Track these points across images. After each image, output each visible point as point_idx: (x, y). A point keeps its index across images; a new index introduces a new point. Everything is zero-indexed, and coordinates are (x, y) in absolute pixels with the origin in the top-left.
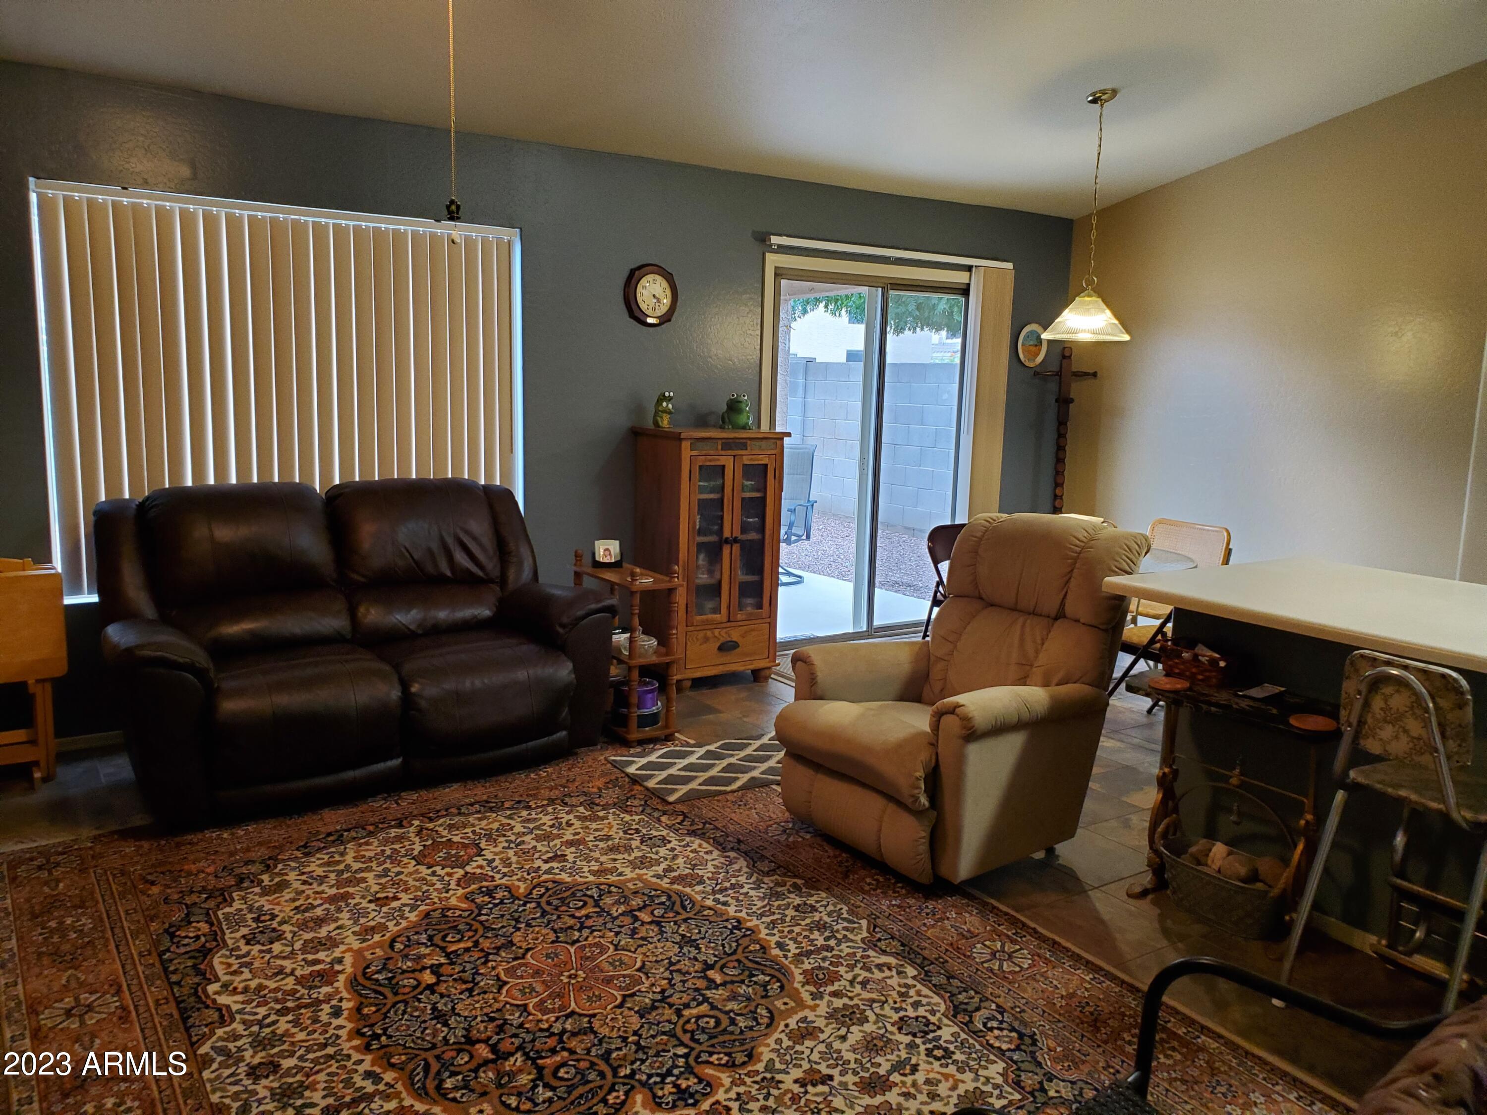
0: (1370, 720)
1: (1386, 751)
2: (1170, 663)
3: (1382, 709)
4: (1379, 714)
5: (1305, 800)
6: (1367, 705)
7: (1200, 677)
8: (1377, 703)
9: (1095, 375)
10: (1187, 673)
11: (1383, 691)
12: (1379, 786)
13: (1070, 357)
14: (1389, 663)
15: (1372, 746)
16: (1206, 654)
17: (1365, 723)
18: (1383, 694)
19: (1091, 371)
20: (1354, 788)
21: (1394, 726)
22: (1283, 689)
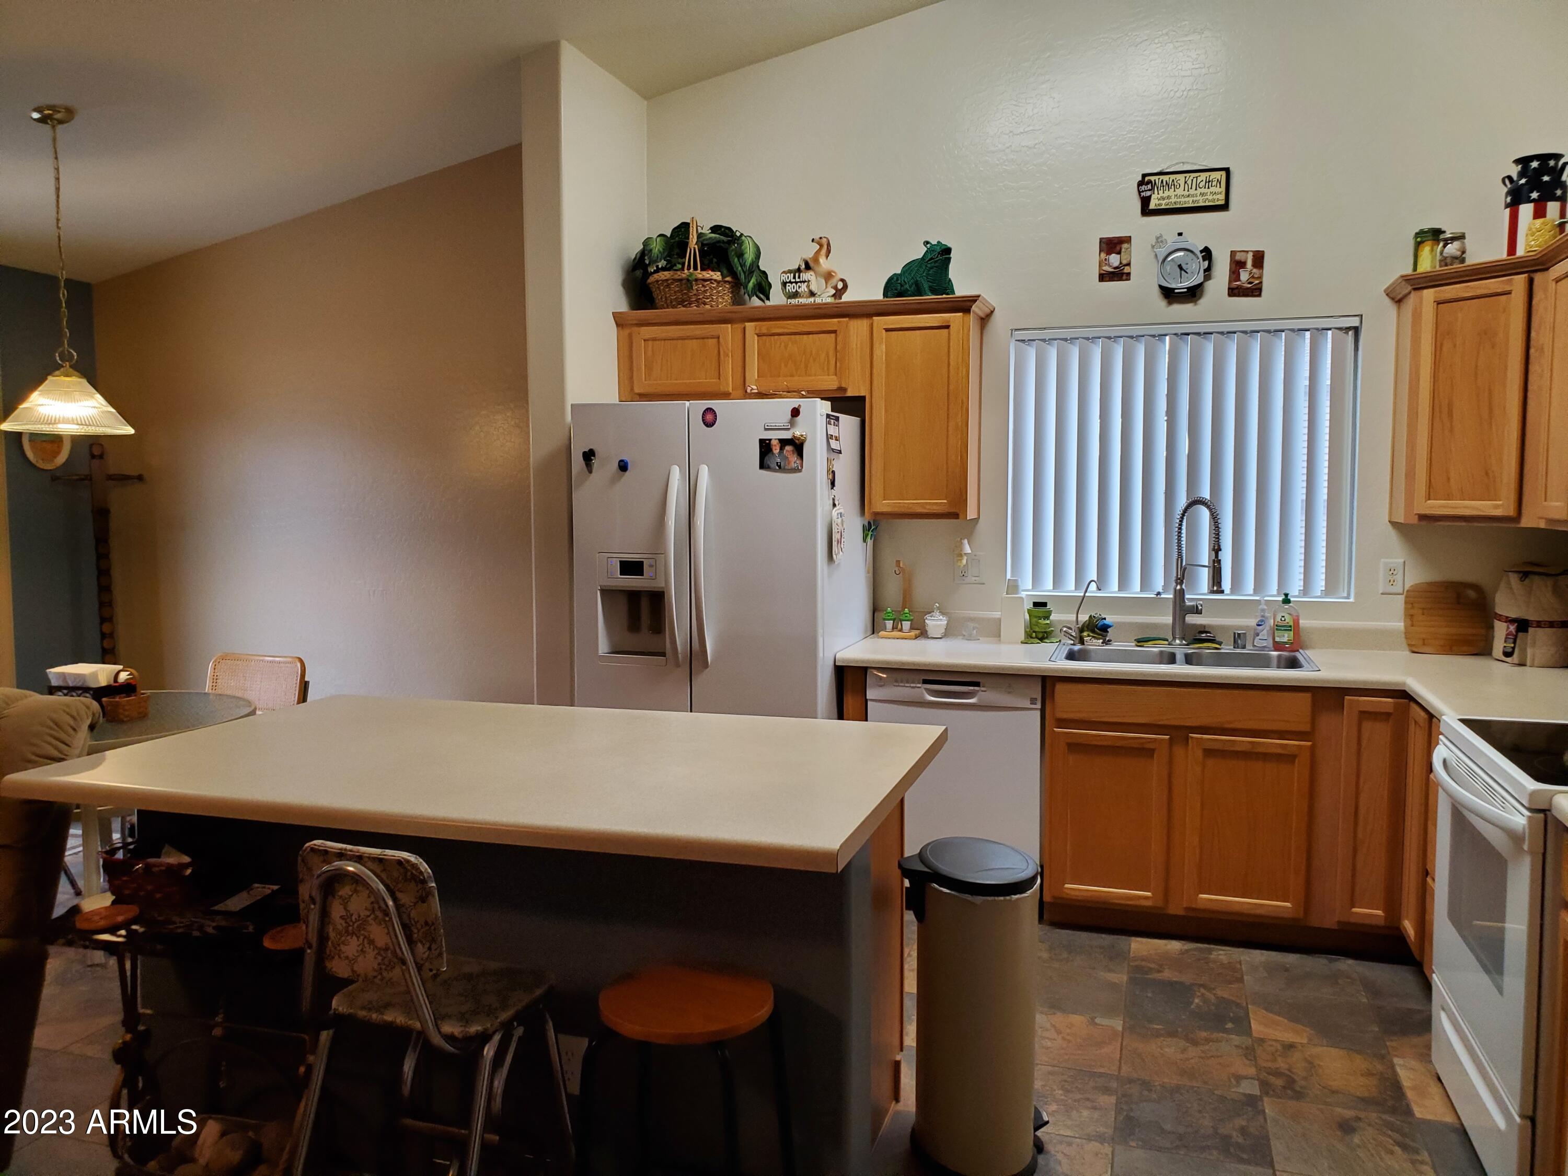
0: (332, 934)
1: (353, 971)
2: (117, 882)
3: (341, 917)
4: (340, 924)
5: (307, 1037)
6: (325, 914)
7: (158, 896)
8: (337, 911)
9: (140, 478)
10: (142, 893)
11: (340, 893)
12: (362, 1014)
13: (101, 457)
14: (341, 855)
15: (339, 968)
16: (172, 858)
17: (328, 938)
18: (341, 897)
19: (135, 474)
20: (341, 1021)
21: (358, 938)
22: (275, 887)
